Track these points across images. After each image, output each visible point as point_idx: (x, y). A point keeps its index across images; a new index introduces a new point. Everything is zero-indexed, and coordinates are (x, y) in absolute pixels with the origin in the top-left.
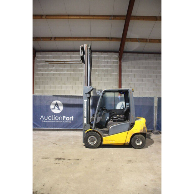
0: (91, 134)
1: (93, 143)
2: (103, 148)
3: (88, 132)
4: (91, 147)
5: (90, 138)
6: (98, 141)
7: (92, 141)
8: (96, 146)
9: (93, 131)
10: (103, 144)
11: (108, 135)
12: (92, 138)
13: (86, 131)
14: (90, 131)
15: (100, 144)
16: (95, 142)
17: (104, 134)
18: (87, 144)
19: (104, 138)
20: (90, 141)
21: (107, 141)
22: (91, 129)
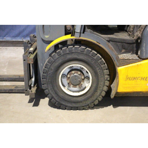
0: (69, 57)
1: (77, 89)
2: (115, 106)
3: (56, 47)
4: (69, 105)
5: (65, 70)
6: (98, 84)
7: (75, 83)
8: (88, 102)
10: (117, 93)
12: (72, 70)
13: (49, 42)
14: (64, 43)
15: (104, 94)
18: (56, 93)
19: (121, 70)
20: (65, 81)
21: (133, 82)
22: (69, 37)
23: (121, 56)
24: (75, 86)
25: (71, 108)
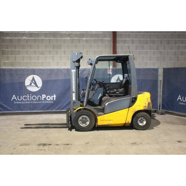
0: (82, 114)
1: (84, 124)
2: (98, 130)
3: (78, 111)
4: (82, 130)
5: (80, 118)
6: (91, 122)
7: (84, 122)
8: (88, 129)
9: (85, 109)
10: (98, 125)
11: (103, 113)
12: (83, 118)
13: (75, 109)
14: (80, 110)
15: (93, 126)
16: (88, 123)
17: (99, 113)
18: (78, 126)
19: (98, 117)
20: (81, 122)
21: (102, 122)
22: (82, 107)
23: (98, 114)
24: (84, 123)
25: (83, 131)
